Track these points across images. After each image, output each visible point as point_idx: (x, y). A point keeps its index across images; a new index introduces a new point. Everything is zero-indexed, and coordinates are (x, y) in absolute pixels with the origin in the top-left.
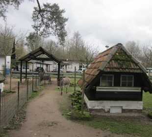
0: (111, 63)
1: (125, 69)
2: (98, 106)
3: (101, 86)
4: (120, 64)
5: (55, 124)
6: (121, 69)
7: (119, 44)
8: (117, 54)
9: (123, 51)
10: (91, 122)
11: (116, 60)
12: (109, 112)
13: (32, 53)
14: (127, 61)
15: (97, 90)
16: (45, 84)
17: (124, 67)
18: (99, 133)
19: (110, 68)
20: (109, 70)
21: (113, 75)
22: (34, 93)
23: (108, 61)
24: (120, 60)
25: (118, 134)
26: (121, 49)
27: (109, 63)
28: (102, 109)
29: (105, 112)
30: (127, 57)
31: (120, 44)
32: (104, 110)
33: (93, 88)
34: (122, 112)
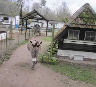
0: (77, 20)
1: (89, 25)
2: (65, 54)
3: (69, 39)
4: (85, 21)
5: (28, 65)
6: (85, 26)
7: (86, 4)
8: (84, 13)
9: (90, 10)
10: (55, 67)
11: (82, 18)
12: (73, 59)
13: (29, 14)
14: (92, 19)
15: (64, 42)
16: (37, 35)
17: (88, 24)
18: (58, 77)
19: (75, 24)
20: (74, 26)
21: (79, 31)
22: (26, 41)
23: (75, 18)
24: (86, 18)
25: (73, 80)
26: (88, 9)
27: (75, 20)
28: (68, 57)
29: (70, 59)
30: (92, 15)
31: (88, 4)
32: (69, 58)
33: (61, 40)
34: (84, 60)
